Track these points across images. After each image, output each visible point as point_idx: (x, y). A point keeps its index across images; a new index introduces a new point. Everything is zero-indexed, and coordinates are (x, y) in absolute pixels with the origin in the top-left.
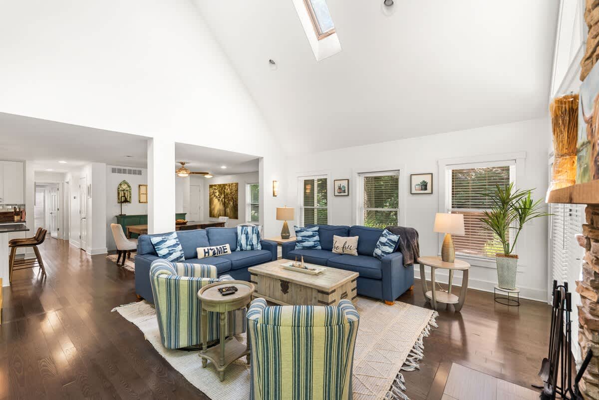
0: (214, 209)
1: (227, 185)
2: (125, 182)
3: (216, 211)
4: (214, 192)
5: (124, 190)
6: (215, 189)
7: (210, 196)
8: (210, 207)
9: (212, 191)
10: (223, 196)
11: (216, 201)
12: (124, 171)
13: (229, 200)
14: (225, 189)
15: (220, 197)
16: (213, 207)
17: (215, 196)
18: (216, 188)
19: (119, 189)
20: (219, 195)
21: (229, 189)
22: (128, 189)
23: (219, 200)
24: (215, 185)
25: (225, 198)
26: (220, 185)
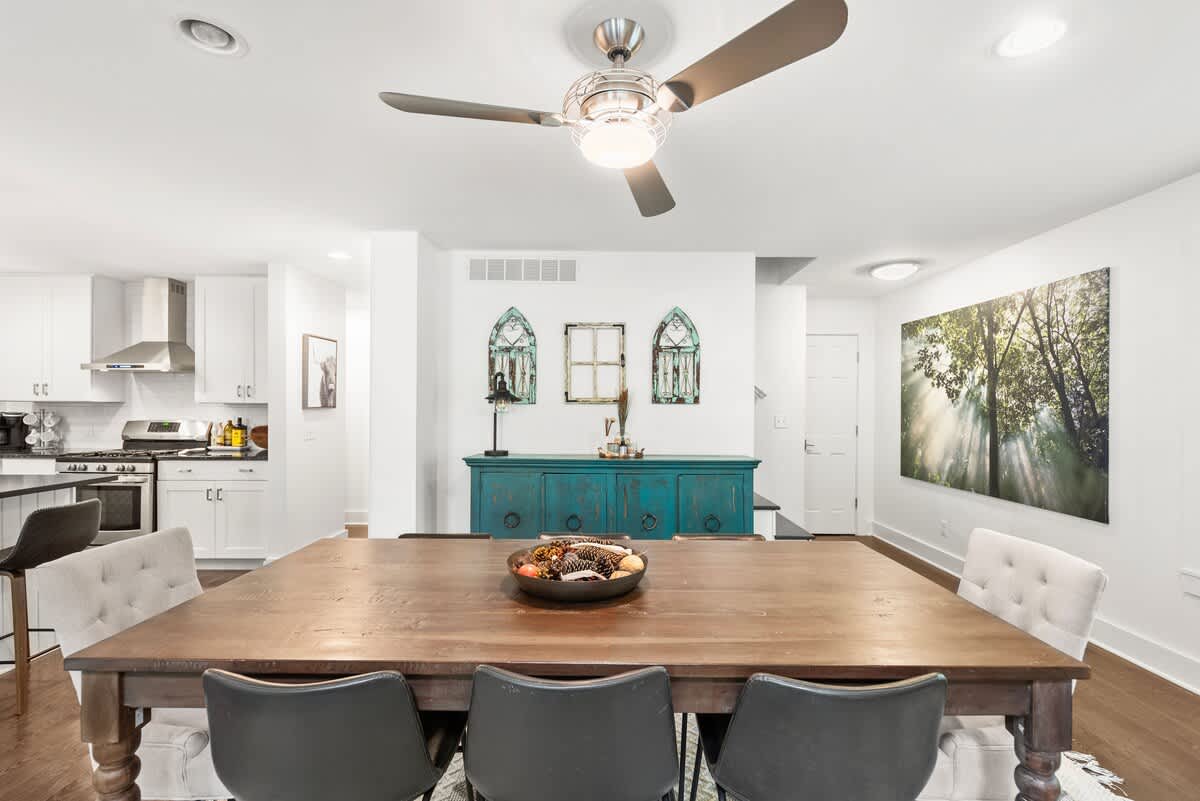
0: (922, 440)
1: (1009, 303)
2: (513, 316)
3: (935, 453)
4: (924, 356)
5: (508, 350)
6: (931, 339)
7: (905, 376)
8: (905, 427)
9: (914, 348)
10: (980, 370)
11: (934, 399)
12: (512, 271)
13: (1025, 394)
14: (994, 329)
15: (961, 379)
16: (918, 428)
17: (928, 375)
18: (939, 332)
19: (491, 343)
20: (953, 368)
21: (1025, 327)
22: (526, 343)
23: (952, 394)
24: (934, 321)
25: (993, 379)
26: (960, 316)
